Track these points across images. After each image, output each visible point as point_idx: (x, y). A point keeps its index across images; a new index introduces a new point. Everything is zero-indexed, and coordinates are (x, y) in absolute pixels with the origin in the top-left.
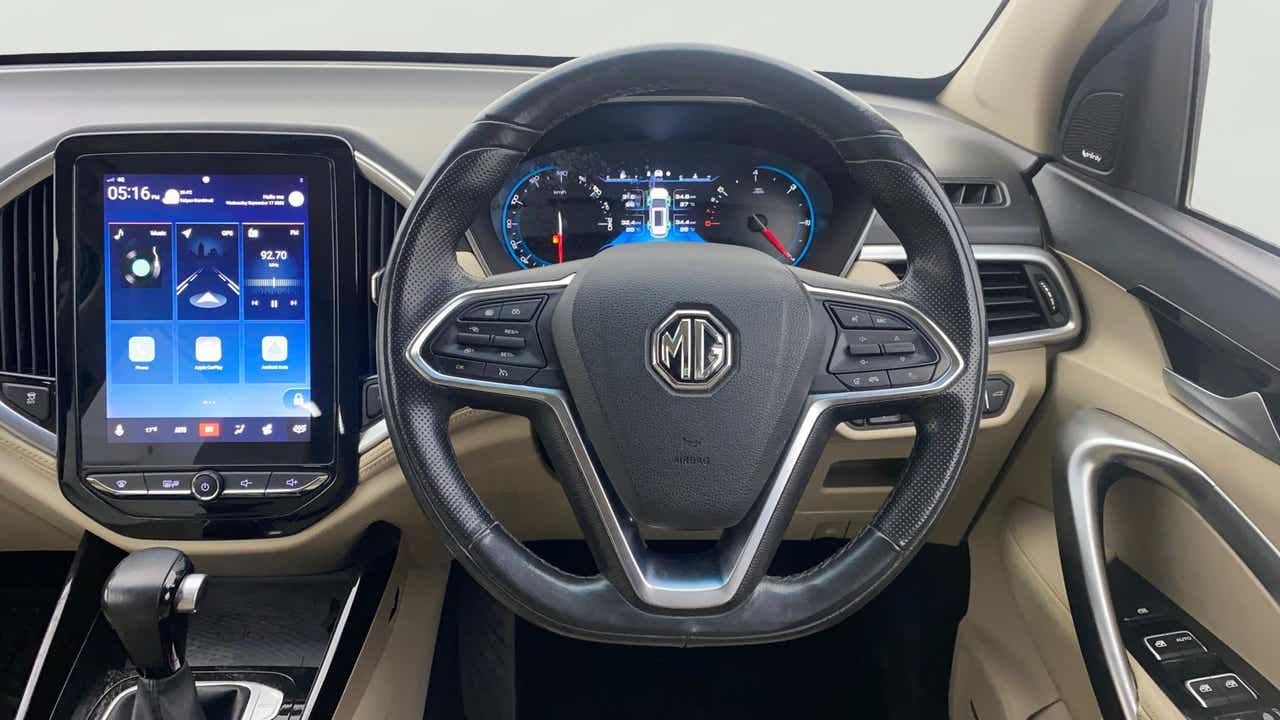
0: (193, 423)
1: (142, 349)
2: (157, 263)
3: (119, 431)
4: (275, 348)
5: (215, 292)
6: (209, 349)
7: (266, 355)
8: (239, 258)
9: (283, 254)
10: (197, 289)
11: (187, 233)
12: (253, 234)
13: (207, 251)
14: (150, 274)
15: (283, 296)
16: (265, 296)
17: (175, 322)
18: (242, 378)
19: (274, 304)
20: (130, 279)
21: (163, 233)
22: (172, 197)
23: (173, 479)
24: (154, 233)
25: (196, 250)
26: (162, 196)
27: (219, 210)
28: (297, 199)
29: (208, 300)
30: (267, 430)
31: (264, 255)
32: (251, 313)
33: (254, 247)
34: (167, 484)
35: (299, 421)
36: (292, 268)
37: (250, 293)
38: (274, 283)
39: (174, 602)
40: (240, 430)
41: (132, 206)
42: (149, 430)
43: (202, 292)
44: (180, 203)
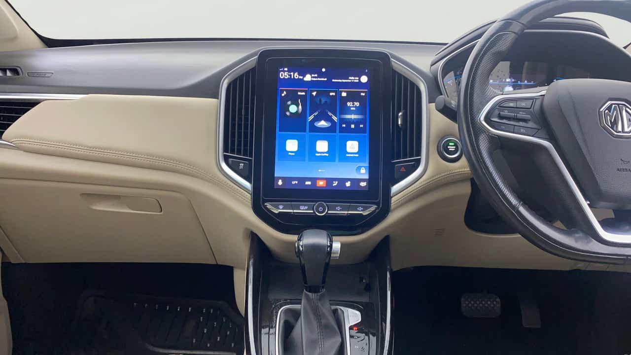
0: (314, 180)
1: (292, 145)
2: (300, 107)
3: (280, 183)
4: (352, 146)
5: (326, 120)
6: (322, 146)
7: (349, 150)
8: (339, 106)
9: (357, 104)
10: (317, 119)
11: (314, 94)
12: (344, 94)
13: (323, 101)
14: (297, 112)
15: (357, 122)
16: (349, 122)
17: (307, 134)
18: (337, 159)
19: (353, 126)
20: (288, 114)
21: (304, 94)
22: (308, 78)
23: (305, 205)
24: (299, 93)
25: (318, 102)
26: (304, 76)
27: (329, 84)
28: (364, 79)
29: (323, 124)
30: (348, 184)
31: (349, 104)
32: (342, 130)
33: (344, 100)
34: (302, 208)
35: (363, 180)
36: (358, 111)
37: (342, 121)
38: (353, 117)
39: (330, 253)
40: (335, 183)
41: (291, 82)
42: (294, 183)
43: (320, 120)
44: (312, 80)
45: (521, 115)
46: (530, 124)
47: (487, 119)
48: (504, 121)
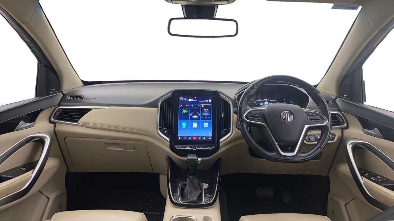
0: (192, 137)
1: (184, 124)
2: (187, 111)
3: (180, 138)
4: (206, 125)
5: (196, 115)
6: (195, 125)
7: (205, 126)
8: (201, 110)
9: (208, 109)
10: (193, 115)
11: (192, 106)
12: (203, 106)
13: (195, 109)
14: (186, 112)
15: (207, 116)
16: (204, 116)
17: (190, 120)
18: (200, 129)
19: (206, 117)
20: (183, 113)
21: (188, 106)
22: (190, 100)
23: (189, 146)
24: (187, 106)
25: (193, 109)
26: (188, 100)
27: (197, 102)
28: (210, 101)
29: (195, 117)
30: (204, 139)
31: (204, 109)
32: (202, 119)
33: (203, 108)
34: (188, 147)
35: (210, 137)
36: (208, 112)
37: (202, 116)
38: (206, 114)
39: (197, 162)
40: (200, 138)
41: (183, 101)
42: (184, 138)
43: (194, 115)
44: (191, 101)
45: (257, 115)
46: (260, 118)
47: (246, 117)
48: (251, 117)
